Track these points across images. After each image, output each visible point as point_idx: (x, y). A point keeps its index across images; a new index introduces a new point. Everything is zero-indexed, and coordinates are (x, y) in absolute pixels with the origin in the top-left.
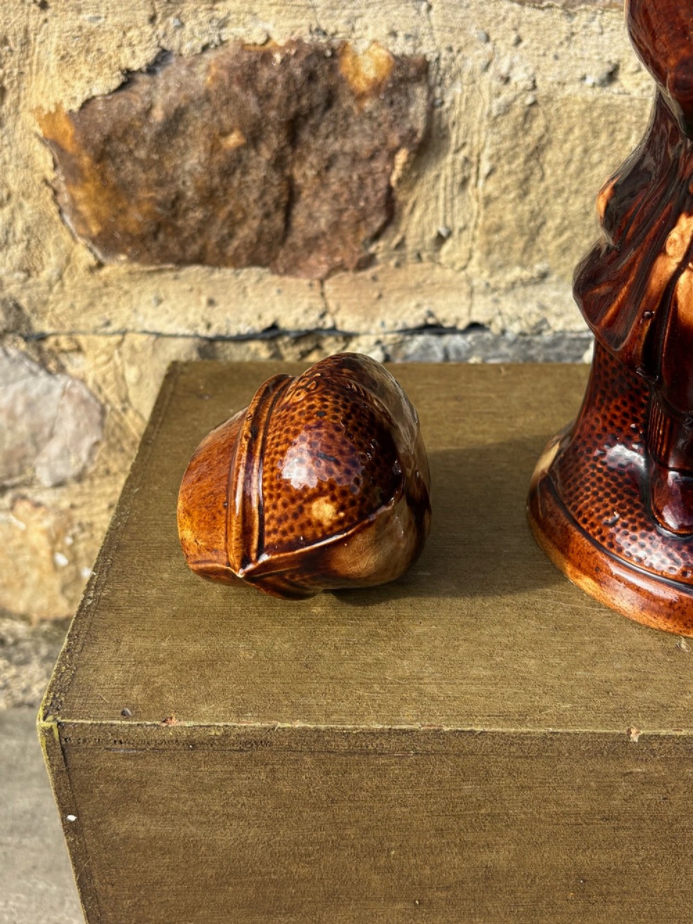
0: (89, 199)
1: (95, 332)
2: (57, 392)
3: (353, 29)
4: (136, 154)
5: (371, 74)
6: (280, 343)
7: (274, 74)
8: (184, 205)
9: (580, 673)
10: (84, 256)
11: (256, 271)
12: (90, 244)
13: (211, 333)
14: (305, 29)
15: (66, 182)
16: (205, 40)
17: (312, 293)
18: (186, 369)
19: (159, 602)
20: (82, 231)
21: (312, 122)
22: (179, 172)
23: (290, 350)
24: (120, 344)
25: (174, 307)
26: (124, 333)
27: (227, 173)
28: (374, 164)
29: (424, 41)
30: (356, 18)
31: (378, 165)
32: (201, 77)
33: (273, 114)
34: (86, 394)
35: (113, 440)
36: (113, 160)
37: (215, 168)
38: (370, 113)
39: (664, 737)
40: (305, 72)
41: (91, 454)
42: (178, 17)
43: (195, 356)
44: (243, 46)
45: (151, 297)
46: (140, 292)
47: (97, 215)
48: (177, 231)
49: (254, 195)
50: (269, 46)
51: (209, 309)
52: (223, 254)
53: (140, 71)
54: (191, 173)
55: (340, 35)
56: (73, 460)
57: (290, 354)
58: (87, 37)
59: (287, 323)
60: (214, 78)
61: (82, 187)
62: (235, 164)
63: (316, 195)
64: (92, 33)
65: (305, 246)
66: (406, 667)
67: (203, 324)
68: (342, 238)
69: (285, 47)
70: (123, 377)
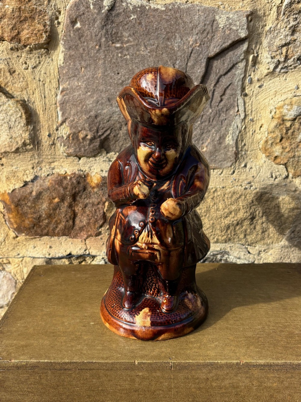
0: (14, 218)
1: (14, 257)
2: (2, 276)
3: (91, 170)
4: (28, 204)
5: (96, 182)
6: (72, 259)
7: (68, 182)
8: (42, 219)
10: (12, 234)
11: (64, 237)
12: (14, 230)
13: (50, 257)
14: (77, 170)
15: (7, 212)
16: (48, 173)
17: (82, 243)
18: (38, 268)
19: (15, 332)
20: (12, 227)
21: (80, 195)
22: (40, 209)
24: (22, 261)
25: (39, 249)
26: (23, 257)
27: (55, 209)
28: (99, 206)
30: (91, 166)
31: (100, 206)
32: (47, 183)
33: (68, 193)
34: (11, 277)
36: (21, 206)
37: (51, 208)
38: (96, 192)
39: (144, 363)
40: (77, 181)
41: (12, 297)
42: (40, 167)
43: (45, 264)
44: (59, 175)
45: (32, 246)
46: (29, 245)
47: (16, 222)
48: (40, 226)
49: (64, 215)
50: (66, 174)
51: (50, 249)
52: (54, 233)
53: (29, 181)
54: (44, 210)
55: (87, 171)
57: (76, 262)
58: (14, 173)
59: (74, 253)
60: (51, 183)
61: (12, 214)
62: (57, 207)
63: (82, 215)
64: (16, 172)
65: (79, 229)
66: (79, 347)
67: (48, 254)
68: (90, 227)
69: (71, 175)
70: (23, 271)
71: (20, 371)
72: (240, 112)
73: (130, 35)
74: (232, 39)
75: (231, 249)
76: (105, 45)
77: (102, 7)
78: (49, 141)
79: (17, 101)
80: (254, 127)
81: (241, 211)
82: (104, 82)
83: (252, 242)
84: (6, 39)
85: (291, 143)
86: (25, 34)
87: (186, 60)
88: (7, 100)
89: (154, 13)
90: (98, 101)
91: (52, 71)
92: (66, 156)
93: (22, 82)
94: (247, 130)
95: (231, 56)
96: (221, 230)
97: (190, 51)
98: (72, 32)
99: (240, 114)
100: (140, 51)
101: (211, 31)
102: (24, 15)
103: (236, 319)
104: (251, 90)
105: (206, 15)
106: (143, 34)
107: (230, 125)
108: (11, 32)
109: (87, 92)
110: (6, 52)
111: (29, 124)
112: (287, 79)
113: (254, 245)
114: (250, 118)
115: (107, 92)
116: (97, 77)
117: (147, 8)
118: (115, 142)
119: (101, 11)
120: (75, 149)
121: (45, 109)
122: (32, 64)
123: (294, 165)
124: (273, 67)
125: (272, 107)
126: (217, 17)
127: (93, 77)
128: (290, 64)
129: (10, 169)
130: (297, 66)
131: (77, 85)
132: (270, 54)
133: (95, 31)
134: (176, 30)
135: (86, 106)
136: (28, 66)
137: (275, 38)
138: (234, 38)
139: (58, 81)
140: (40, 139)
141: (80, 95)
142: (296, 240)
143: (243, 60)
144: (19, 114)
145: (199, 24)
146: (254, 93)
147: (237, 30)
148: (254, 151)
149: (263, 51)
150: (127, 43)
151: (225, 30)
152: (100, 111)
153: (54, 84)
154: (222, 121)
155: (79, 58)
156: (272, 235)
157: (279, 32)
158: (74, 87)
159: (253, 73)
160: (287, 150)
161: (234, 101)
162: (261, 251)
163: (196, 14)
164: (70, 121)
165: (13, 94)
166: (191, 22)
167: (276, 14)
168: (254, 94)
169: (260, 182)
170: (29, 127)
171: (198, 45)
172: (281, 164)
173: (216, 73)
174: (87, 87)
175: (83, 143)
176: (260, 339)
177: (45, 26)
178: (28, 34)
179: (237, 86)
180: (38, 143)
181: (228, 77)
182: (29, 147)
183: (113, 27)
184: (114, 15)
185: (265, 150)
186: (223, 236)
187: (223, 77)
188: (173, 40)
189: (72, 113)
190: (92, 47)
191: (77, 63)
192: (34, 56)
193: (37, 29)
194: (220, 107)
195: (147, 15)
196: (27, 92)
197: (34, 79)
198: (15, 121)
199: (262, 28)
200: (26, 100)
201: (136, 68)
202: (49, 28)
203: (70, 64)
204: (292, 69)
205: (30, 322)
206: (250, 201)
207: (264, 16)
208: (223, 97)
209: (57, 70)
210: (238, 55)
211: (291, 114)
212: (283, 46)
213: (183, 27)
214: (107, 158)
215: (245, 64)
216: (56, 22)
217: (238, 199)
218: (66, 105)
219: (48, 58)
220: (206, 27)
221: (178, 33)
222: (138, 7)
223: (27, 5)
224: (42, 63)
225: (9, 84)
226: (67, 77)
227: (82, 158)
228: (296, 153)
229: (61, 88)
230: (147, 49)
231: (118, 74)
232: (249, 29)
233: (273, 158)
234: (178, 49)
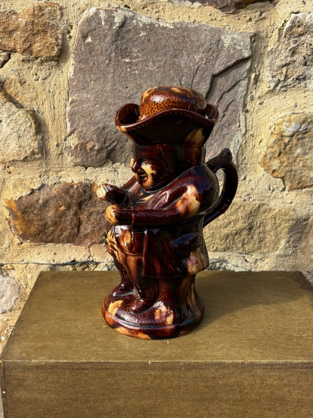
0: (19, 224)
1: (18, 263)
2: (6, 282)
3: (97, 179)
4: (34, 212)
6: (76, 265)
7: (74, 191)
8: (48, 226)
9: (139, 349)
10: (17, 240)
11: (69, 244)
12: (19, 237)
13: (54, 263)
14: (83, 179)
15: (13, 219)
16: (55, 182)
17: (86, 250)
18: (45, 274)
19: (31, 334)
20: (17, 233)
21: (85, 203)
22: (46, 217)
23: (79, 268)
24: (26, 267)
25: (43, 255)
26: (28, 264)
27: (61, 217)
28: (103, 214)
29: (116, 182)
30: (97, 176)
32: (54, 191)
33: (74, 201)
34: (14, 283)
35: (22, 297)
36: (27, 213)
37: (57, 216)
39: (157, 363)
40: (83, 190)
41: (15, 302)
42: (48, 176)
43: (49, 270)
44: (66, 183)
45: (37, 252)
46: (33, 251)
47: (21, 229)
48: (45, 233)
49: (68, 223)
50: (73, 183)
51: (54, 256)
52: (59, 240)
53: (36, 189)
54: (50, 217)
55: (93, 181)
56: (9, 304)
57: (79, 269)
58: (21, 181)
59: (78, 259)
60: (57, 192)
61: (17, 221)
62: (63, 214)
63: (87, 223)
64: (23, 180)
65: (84, 237)
66: (95, 348)
67: (52, 260)
68: (94, 234)
69: (77, 184)
70: (27, 277)
71: (40, 371)
72: (241, 127)
73: (139, 51)
74: (236, 58)
75: (229, 258)
76: (115, 60)
77: (114, 24)
78: (57, 151)
79: (27, 111)
80: (254, 141)
81: (239, 221)
82: (112, 95)
83: (249, 251)
84: (18, 51)
85: (288, 157)
86: (37, 47)
87: (192, 77)
88: (17, 109)
89: (163, 31)
90: (107, 114)
91: (62, 83)
92: (73, 166)
93: (32, 92)
94: (247, 144)
95: (234, 74)
96: (221, 239)
97: (196, 68)
98: (83, 46)
99: (241, 129)
100: (148, 66)
101: (216, 50)
102: (36, 28)
103: (238, 323)
104: (252, 106)
105: (212, 35)
106: (152, 51)
107: (232, 139)
108: (23, 44)
109: (96, 105)
110: (17, 63)
111: (38, 134)
112: (287, 97)
113: (251, 254)
114: (251, 133)
115: (115, 105)
116: (106, 90)
117: (156, 26)
118: (121, 153)
119: (112, 27)
120: (82, 159)
121: (54, 119)
122: (43, 75)
123: (291, 179)
124: (274, 85)
125: (271, 124)
126: (223, 37)
127: (102, 91)
128: (289, 84)
129: (17, 177)
130: (296, 85)
131: (86, 97)
132: (271, 73)
133: (105, 46)
134: (184, 48)
135: (95, 118)
136: (39, 77)
137: (276, 58)
138: (238, 57)
139: (68, 93)
140: (48, 148)
141: (89, 107)
142: (290, 250)
143: (245, 78)
144: (29, 124)
145: (205, 43)
146: (255, 109)
147: (241, 50)
148: (253, 165)
149: (265, 71)
150: (136, 59)
151: (230, 49)
152: (108, 123)
153: (64, 95)
154: (224, 136)
155: (89, 71)
156: (268, 245)
157: (280, 53)
158: (83, 99)
159: (254, 90)
160: (285, 164)
161: (236, 117)
162: (258, 260)
163: (203, 34)
164: (78, 132)
165: (22, 104)
166: (197, 41)
167: (277, 36)
168: (255, 111)
169: (259, 194)
170: (38, 136)
171: (203, 62)
172: (278, 178)
173: (220, 90)
174: (96, 99)
175: (90, 153)
176: (262, 341)
177: (56, 40)
178: (40, 46)
179: (239, 102)
180: (46, 152)
181: (231, 94)
182: (37, 156)
183: (123, 43)
184: (124, 31)
185: (264, 164)
186: (222, 245)
187: (226, 93)
188: (180, 57)
189: (81, 124)
190: (102, 61)
191: (87, 76)
192: (44, 68)
193: (49, 43)
194: (223, 122)
195: (156, 32)
196: (37, 103)
197: (44, 90)
198: (25, 130)
199: (264, 49)
200: (36, 110)
201: (144, 83)
202: (61, 41)
203: (80, 76)
204: (291, 88)
205: (44, 325)
206: (248, 212)
207: (266, 38)
208: (226, 113)
209: (67, 82)
210: (241, 74)
211: (289, 131)
212: (283, 66)
213: (190, 46)
214: (113, 168)
215: (247, 82)
216: (68, 36)
217: (237, 209)
218: (75, 116)
219: (58, 70)
220: (212, 46)
221: (185, 51)
222: (148, 25)
223: (40, 19)
224: (52, 75)
225: (19, 94)
226: (77, 89)
227: (88, 168)
228: (293, 168)
229: (70, 99)
230: (155, 65)
231: (127, 88)
232: (252, 49)
233: (271, 171)
234: (184, 66)
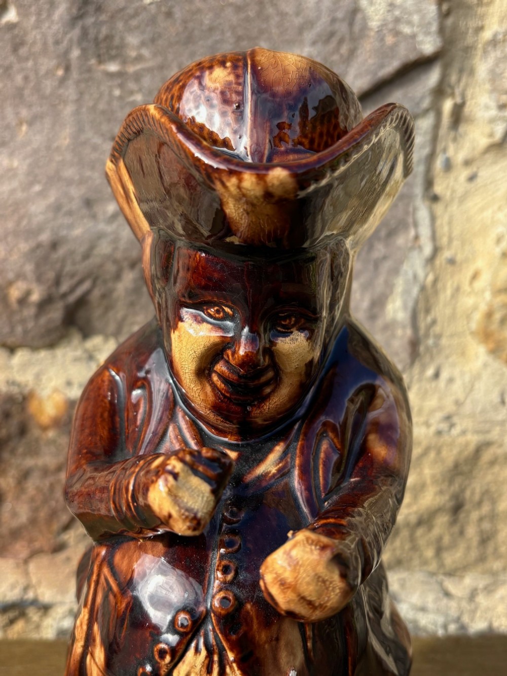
3: (40, 381)
5: (52, 412)
14: (3, 382)
17: (18, 571)
21: (10, 445)
30: (43, 373)
40: (2, 411)
55: (29, 386)
63: (17, 497)
65: (11, 535)
68: (39, 529)
72: (422, 240)
73: (143, 44)
74: (400, 58)
76: (80, 67)
80: (456, 277)
81: (427, 489)
82: (76, 160)
90: (60, 208)
94: (440, 285)
99: (420, 246)
101: (347, 36)
104: (449, 186)
107: (397, 272)
109: (32, 185)
113: (458, 574)
114: (447, 255)
115: (84, 185)
116: (60, 147)
118: (106, 311)
126: (364, 3)
127: (48, 148)
131: (9, 165)
132: (495, 98)
134: (262, 33)
135: (30, 218)
138: (407, 55)
141: (13, 191)
143: (427, 110)
145: (318, 18)
146: (455, 194)
147: (414, 36)
150: (136, 64)
151: (384, 35)
152: (65, 232)
155: (14, 98)
159: (451, 143)
161: (407, 213)
162: (478, 590)
166: (298, 14)
168: (454, 197)
169: (475, 414)
174: (33, 171)
175: (20, 312)
183: (103, 23)
185: (485, 335)
190: (48, 72)
191: (10, 113)
199: (473, 35)
206: (449, 463)
207: (478, 5)
210: (417, 98)
213: (278, 27)
214: (85, 350)
215: (432, 122)
220: (336, 26)
227: (18, 352)
232: (443, 34)
